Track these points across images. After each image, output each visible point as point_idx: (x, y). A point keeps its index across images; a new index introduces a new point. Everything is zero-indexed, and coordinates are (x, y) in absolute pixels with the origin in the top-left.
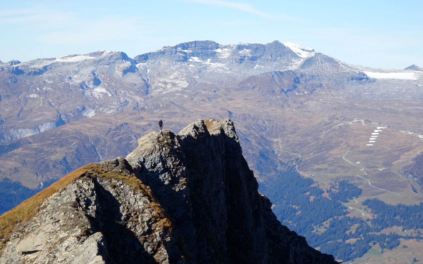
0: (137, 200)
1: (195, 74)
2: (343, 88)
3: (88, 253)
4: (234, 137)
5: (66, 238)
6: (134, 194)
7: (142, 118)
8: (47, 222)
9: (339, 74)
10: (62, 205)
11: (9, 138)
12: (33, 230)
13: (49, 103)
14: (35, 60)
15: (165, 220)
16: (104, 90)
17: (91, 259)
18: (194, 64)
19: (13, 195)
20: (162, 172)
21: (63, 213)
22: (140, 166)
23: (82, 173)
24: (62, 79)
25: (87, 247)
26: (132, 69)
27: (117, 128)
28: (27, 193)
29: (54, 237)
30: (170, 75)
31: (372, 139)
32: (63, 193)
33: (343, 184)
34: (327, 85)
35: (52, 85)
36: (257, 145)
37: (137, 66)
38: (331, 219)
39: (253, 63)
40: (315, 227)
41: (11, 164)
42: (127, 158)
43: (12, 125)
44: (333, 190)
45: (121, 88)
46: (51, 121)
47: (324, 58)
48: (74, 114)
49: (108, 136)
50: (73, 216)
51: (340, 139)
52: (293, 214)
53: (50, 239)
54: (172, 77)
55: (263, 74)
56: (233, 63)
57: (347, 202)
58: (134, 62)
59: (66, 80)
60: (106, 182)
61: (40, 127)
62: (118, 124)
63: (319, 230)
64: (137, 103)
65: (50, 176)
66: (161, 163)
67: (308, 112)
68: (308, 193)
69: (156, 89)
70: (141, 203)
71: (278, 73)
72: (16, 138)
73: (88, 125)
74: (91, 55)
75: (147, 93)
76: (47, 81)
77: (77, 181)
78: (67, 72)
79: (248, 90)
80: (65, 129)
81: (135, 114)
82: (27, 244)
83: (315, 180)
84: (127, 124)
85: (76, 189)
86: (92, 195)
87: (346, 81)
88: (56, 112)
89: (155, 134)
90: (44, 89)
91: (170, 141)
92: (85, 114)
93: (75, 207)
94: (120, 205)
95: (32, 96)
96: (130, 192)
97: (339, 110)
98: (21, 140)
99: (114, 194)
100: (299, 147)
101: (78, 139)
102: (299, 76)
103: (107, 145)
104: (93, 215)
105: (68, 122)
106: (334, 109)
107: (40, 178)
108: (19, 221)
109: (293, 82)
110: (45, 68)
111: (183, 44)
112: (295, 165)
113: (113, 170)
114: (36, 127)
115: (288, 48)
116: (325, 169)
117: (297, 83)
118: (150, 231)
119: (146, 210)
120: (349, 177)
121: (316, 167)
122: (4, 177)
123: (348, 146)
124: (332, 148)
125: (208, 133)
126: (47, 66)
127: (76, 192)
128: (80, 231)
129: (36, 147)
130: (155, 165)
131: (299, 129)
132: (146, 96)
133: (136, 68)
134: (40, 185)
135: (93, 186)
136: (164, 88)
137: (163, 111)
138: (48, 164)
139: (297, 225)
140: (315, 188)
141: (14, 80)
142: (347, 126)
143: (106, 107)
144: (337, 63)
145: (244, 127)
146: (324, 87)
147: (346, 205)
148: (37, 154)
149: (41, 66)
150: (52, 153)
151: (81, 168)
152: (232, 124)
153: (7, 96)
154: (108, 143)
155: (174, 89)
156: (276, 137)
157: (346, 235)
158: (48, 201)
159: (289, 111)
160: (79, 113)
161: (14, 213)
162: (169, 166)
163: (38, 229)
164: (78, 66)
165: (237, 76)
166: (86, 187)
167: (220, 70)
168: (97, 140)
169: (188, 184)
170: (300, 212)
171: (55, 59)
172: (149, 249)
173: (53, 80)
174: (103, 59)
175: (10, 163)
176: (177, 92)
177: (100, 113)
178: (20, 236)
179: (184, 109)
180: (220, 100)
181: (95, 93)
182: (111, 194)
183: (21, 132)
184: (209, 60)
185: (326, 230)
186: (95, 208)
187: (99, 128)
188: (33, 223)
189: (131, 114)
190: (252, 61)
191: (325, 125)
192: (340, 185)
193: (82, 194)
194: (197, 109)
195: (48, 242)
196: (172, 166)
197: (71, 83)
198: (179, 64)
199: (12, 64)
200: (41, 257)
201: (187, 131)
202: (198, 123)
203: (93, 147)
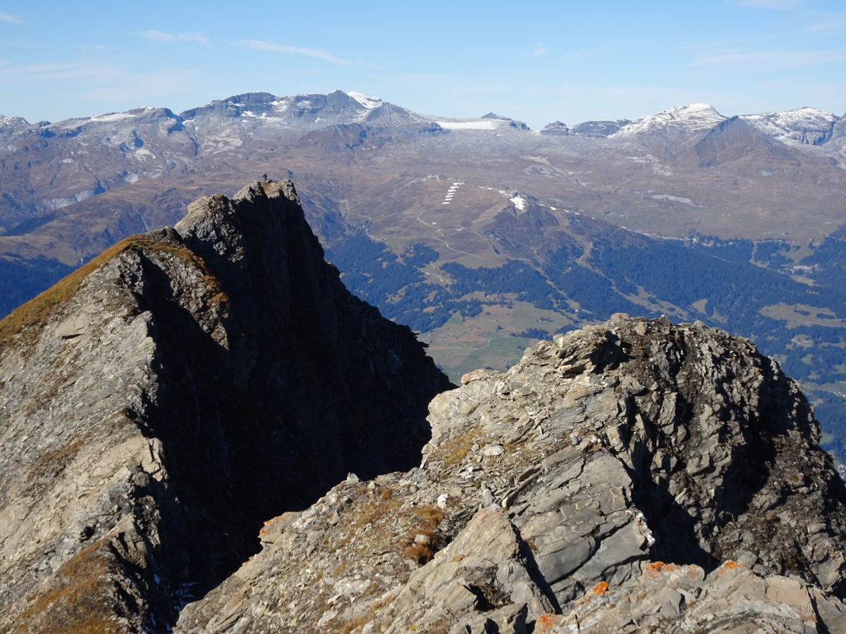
0: (190, 274)
1: (249, 131)
2: (415, 141)
3: (137, 334)
4: (295, 200)
5: (112, 319)
6: (186, 267)
7: (192, 182)
8: (88, 302)
9: (409, 126)
10: (104, 282)
11: (42, 210)
12: (73, 312)
13: (86, 168)
14: (67, 121)
15: (221, 294)
16: (147, 152)
17: (140, 342)
18: (248, 120)
19: (50, 273)
20: (216, 242)
21: (106, 292)
22: (191, 235)
23: (125, 246)
24: (99, 140)
25: (135, 328)
26: (178, 127)
27: (165, 194)
28: (66, 271)
29: (98, 318)
30: (221, 133)
31: (449, 197)
32: (105, 269)
33: (418, 247)
34: (397, 138)
35: (88, 148)
36: (321, 207)
37: (184, 123)
38: (407, 286)
39: (313, 116)
40: (389, 296)
41: (46, 239)
42: (176, 227)
43: (44, 194)
44: (408, 255)
45: (167, 148)
46: (89, 189)
47: (392, 109)
48: (114, 180)
49: (155, 203)
50: (118, 294)
51: (414, 198)
52: (364, 282)
53: (93, 321)
54: (223, 134)
55: (325, 128)
56: (291, 117)
57: (423, 267)
58: (180, 119)
59: (103, 141)
60: (153, 255)
61: (76, 195)
62: (165, 190)
63: (393, 299)
64: (186, 166)
65: (90, 250)
66: (214, 232)
67: (377, 169)
68: (380, 259)
69: (206, 148)
70: (193, 277)
71: (343, 127)
72: (50, 209)
73: (131, 192)
74: (130, 112)
75: (196, 154)
76: (82, 143)
77: (121, 255)
78: (104, 133)
79: (309, 146)
80: (106, 197)
81: (184, 178)
82: (67, 327)
83: (387, 244)
84: (175, 189)
85: (119, 264)
86: (139, 269)
87: (417, 134)
88: (94, 178)
89: (207, 199)
90: (79, 152)
91: (223, 206)
92: (127, 179)
93: (119, 284)
94: (171, 279)
95: (65, 161)
96: (181, 265)
97: (410, 165)
98: (56, 211)
99: (163, 268)
100: (368, 208)
101: (120, 208)
102: (365, 129)
103: (154, 214)
104: (141, 292)
105: (109, 189)
106: (406, 164)
107: (79, 253)
108: (57, 302)
109: (359, 136)
110: (79, 129)
111: (234, 97)
112: (364, 229)
113: (161, 241)
114: (72, 196)
115: (352, 98)
116: (398, 232)
117: (363, 137)
118: (205, 308)
119: (200, 285)
120: (425, 239)
121: (388, 229)
122: (38, 254)
123: (423, 205)
124: (405, 208)
125: (266, 196)
126: (81, 127)
127: (119, 267)
128: (126, 310)
129: (73, 218)
130: (208, 234)
131: (367, 188)
132: (195, 158)
133: (183, 126)
134: (80, 262)
135: (138, 260)
136: (215, 148)
137: (216, 174)
138: (88, 237)
139: (369, 295)
140: (389, 253)
141: (44, 144)
142: (421, 183)
143: (151, 171)
144: (407, 113)
145: (307, 188)
146: (393, 141)
147: (422, 270)
148: (75, 226)
149: (74, 127)
150: (92, 225)
151: (125, 240)
152: (293, 185)
153: (37, 162)
154: (155, 211)
155: (226, 148)
156: (343, 198)
157: (424, 304)
158: (89, 278)
159: (356, 168)
160: (121, 178)
161: (51, 293)
162: (223, 234)
163: (79, 310)
164: (117, 126)
165: (296, 132)
166: (130, 261)
167: (278, 125)
168: (143, 209)
169: (245, 254)
170: (372, 280)
171: (90, 118)
172: (205, 328)
173: (89, 142)
174: (145, 117)
175: (44, 237)
176: (230, 151)
177: (144, 177)
178: (59, 319)
179: (239, 171)
180: (278, 158)
181: (137, 156)
182: (160, 268)
183: (56, 202)
184: (264, 114)
185: (401, 299)
186: (142, 284)
187: (143, 194)
188: (73, 304)
189: (180, 178)
190: (313, 114)
191: (396, 182)
192: (415, 249)
193: (126, 270)
194: (254, 170)
195: (90, 325)
196: (227, 235)
197: (110, 145)
198: (231, 120)
199: (41, 126)
200: (84, 342)
201: (242, 194)
202: (254, 185)
203: (138, 216)
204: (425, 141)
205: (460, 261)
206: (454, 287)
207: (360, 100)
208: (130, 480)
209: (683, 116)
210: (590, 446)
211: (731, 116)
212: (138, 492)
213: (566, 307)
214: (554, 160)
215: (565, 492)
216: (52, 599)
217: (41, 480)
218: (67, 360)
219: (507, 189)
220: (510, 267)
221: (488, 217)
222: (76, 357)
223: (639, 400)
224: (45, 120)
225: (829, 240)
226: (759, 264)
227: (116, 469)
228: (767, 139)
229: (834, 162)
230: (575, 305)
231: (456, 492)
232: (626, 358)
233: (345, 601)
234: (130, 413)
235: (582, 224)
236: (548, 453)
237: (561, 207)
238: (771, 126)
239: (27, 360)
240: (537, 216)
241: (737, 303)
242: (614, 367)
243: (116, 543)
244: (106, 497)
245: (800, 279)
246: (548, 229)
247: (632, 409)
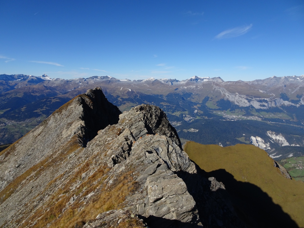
1: (95, 81)
4: (101, 90)
5: (77, 105)
8: (74, 103)
12: (72, 105)
14: (70, 79)
15: (92, 102)
17: (81, 108)
18: (95, 79)
19: (68, 99)
21: (76, 102)
22: (88, 94)
24: (75, 82)
27: (84, 89)
28: (71, 99)
29: (75, 105)
31: (121, 89)
32: (76, 99)
34: (114, 82)
36: (105, 91)
38: (116, 101)
41: (68, 95)
42: (85, 93)
43: (67, 89)
45: (84, 83)
50: (78, 102)
51: (117, 89)
54: (91, 81)
55: (105, 81)
57: (118, 98)
60: (82, 97)
63: (114, 102)
65: (74, 96)
67: (112, 86)
68: (112, 97)
70: (88, 100)
71: (107, 80)
72: (68, 91)
74: (79, 78)
75: (88, 84)
79: (103, 83)
81: (86, 87)
82: (71, 107)
86: (81, 99)
88: (74, 87)
89: (90, 90)
90: (72, 84)
91: (92, 91)
94: (85, 100)
95: (70, 85)
96: (86, 98)
101: (78, 91)
102: (110, 81)
104: (81, 102)
106: (116, 85)
107: (72, 97)
108: (70, 103)
111: (93, 76)
112: (110, 93)
114: (71, 89)
116: (115, 94)
118: (90, 104)
121: (113, 93)
122: (67, 97)
124: (116, 91)
126: (72, 80)
128: (79, 104)
131: (111, 88)
133: (86, 80)
136: (90, 83)
139: (111, 102)
140: (114, 96)
141: (67, 82)
143: (82, 86)
144: (115, 79)
145: (103, 88)
148: (72, 93)
152: (101, 88)
153: (66, 85)
155: (92, 83)
156: (107, 89)
157: (118, 103)
158: (74, 100)
159: (109, 86)
160: (78, 87)
164: (77, 80)
165: (101, 81)
166: (79, 98)
167: (99, 80)
168: (81, 91)
169: (95, 97)
171: (74, 79)
172: (90, 106)
173: (73, 82)
174: (81, 79)
178: (70, 105)
181: (80, 84)
182: (83, 99)
184: (97, 79)
188: (72, 103)
190: (103, 79)
191: (114, 87)
192: (117, 96)
198: (92, 79)
199: (67, 80)
200: (74, 108)
201: (94, 89)
202: (96, 88)
204: (118, 82)
205: (123, 97)
206: (122, 101)
207: (109, 77)
208: (80, 126)
209: (150, 79)
210: (139, 120)
211: (156, 79)
212: (81, 128)
213: (136, 103)
214: (134, 85)
215: (136, 126)
216: (70, 142)
217: (68, 127)
219: (128, 88)
220: (129, 98)
221: (126, 92)
222: (72, 110)
223: (145, 114)
225: (168, 94)
226: (160, 97)
227: (78, 125)
228: (160, 82)
229: (168, 85)
230: (137, 103)
231: (123, 126)
232: (144, 109)
233: (109, 141)
234: (80, 118)
235: (138, 93)
236: (134, 121)
237: (135, 91)
238: (161, 80)
239: (66, 111)
240: (132, 92)
241: (157, 102)
242: (142, 110)
243: (79, 134)
244: (77, 129)
245: (165, 99)
246: (134, 93)
247: (145, 116)
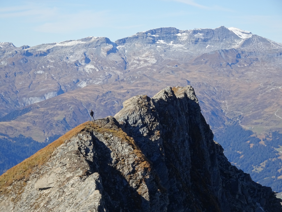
0: (124, 148)
1: (161, 53)
2: (274, 61)
3: (89, 188)
5: (72, 177)
6: (121, 144)
7: (122, 87)
9: (271, 51)
10: (67, 152)
11: (23, 104)
12: (47, 172)
13: (52, 77)
14: (40, 45)
15: (145, 162)
16: (93, 67)
17: (91, 193)
18: (160, 46)
20: (142, 127)
21: (69, 159)
22: (125, 122)
23: (82, 128)
24: (61, 59)
25: (88, 184)
26: (114, 50)
27: (104, 95)
30: (142, 54)
32: (68, 144)
33: (275, 134)
34: (261, 59)
35: (54, 64)
36: (209, 106)
37: (117, 47)
38: (267, 161)
39: (205, 44)
40: (254, 167)
43: (24, 94)
44: (268, 139)
45: (106, 64)
46: (54, 91)
47: (259, 39)
48: (71, 85)
49: (97, 101)
50: (76, 161)
51: (273, 100)
52: (238, 157)
53: (60, 178)
54: (144, 56)
55: (213, 52)
56: (190, 44)
57: (278, 147)
58: (115, 45)
59: (64, 59)
60: (100, 135)
61: (45, 95)
62: (104, 92)
63: (257, 169)
64: (118, 76)
66: (140, 121)
67: (248, 80)
68: (248, 142)
69: (132, 65)
70: (127, 150)
71: (225, 51)
72: (28, 104)
74: (82, 40)
75: (125, 68)
76: (50, 60)
77: (79, 135)
78: (65, 53)
79: (201, 64)
80: (64, 97)
81: (117, 84)
82: (42, 182)
83: (254, 131)
84: (111, 92)
85: (78, 141)
86: (90, 145)
87: (276, 56)
88: (57, 84)
89: (136, 98)
90: (48, 67)
92: (79, 85)
93: (77, 154)
94: (111, 152)
95: (39, 72)
96: (118, 142)
97: (271, 78)
98: (31, 106)
99: (106, 144)
100: (241, 107)
102: (240, 52)
104: (91, 160)
105: (67, 91)
106: (268, 77)
108: (36, 165)
109: (236, 58)
110: (48, 51)
111: (152, 30)
112: (238, 121)
113: (105, 126)
114: (42, 96)
115: (232, 32)
116: (262, 123)
117: (238, 58)
118: (134, 172)
119: (131, 156)
120: (279, 129)
121: (255, 121)
123: (279, 105)
124: (266, 107)
125: (175, 96)
126: (50, 49)
127: (78, 143)
128: (81, 172)
129: (43, 111)
130: (136, 121)
131: (241, 93)
132: (125, 71)
133: (117, 49)
134: (47, 140)
135: (90, 138)
136: (138, 64)
137: (138, 82)
138: (52, 124)
139: (241, 166)
140: (254, 137)
141: (25, 60)
142: (277, 90)
143: (95, 79)
144: (269, 42)
145: (199, 92)
146: (259, 61)
147: (277, 150)
149: (45, 50)
150: (55, 115)
151: (81, 124)
153: (20, 72)
154: (97, 107)
155: (146, 65)
156: (224, 99)
157: (278, 173)
158: (57, 150)
159: (233, 79)
160: (75, 84)
161: (32, 160)
162: (146, 122)
163: (51, 171)
164: (73, 49)
165: (193, 54)
166: (84, 138)
167: (181, 50)
168: (89, 105)
169: (161, 135)
170: (243, 156)
171: (56, 44)
173: (54, 59)
174: (92, 43)
175: (24, 123)
176: (148, 67)
177: (91, 84)
178: (37, 177)
179: (154, 80)
180: (181, 72)
181: (86, 69)
182: (104, 144)
184: (172, 42)
185: (263, 169)
186: (92, 154)
187: (89, 95)
188: (46, 166)
189: (114, 84)
190: (205, 42)
191: (261, 89)
192: (273, 135)
193: (82, 144)
194: (164, 80)
195: (58, 181)
196: (149, 122)
197: (68, 62)
198: (149, 46)
199: (23, 48)
200: (53, 192)
202: (167, 89)
203: (86, 110)
207: (237, 33)
218: (42, 204)
222: (48, 202)
224: (26, 45)
239: (15, 204)
